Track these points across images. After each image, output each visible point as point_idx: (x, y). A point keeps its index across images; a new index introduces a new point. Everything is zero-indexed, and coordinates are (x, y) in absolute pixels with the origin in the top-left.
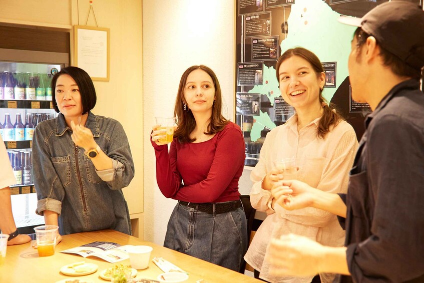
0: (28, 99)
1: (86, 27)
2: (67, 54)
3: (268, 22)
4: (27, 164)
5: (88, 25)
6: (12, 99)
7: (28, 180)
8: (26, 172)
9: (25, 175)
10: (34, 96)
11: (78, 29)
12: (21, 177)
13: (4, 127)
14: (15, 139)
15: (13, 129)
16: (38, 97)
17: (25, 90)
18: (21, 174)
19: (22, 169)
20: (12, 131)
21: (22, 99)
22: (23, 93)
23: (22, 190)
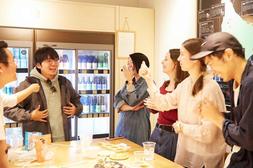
0: (93, 69)
1: (123, 31)
2: (113, 45)
3: (212, 26)
4: (92, 102)
5: (124, 30)
6: (85, 69)
7: (92, 111)
8: (91, 106)
9: (91, 108)
10: (96, 67)
11: (119, 32)
12: (89, 109)
13: (81, 83)
14: (86, 89)
15: (85, 84)
16: (98, 68)
17: (92, 64)
18: (89, 107)
19: (90, 105)
20: (85, 85)
21: (90, 69)
22: (91, 65)
23: (88, 116)
